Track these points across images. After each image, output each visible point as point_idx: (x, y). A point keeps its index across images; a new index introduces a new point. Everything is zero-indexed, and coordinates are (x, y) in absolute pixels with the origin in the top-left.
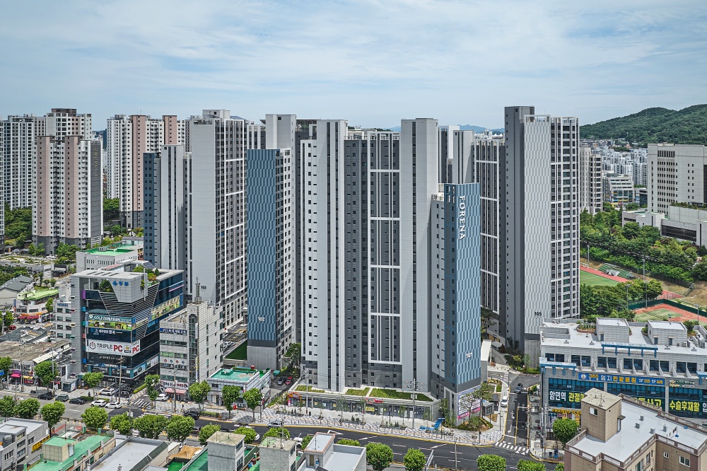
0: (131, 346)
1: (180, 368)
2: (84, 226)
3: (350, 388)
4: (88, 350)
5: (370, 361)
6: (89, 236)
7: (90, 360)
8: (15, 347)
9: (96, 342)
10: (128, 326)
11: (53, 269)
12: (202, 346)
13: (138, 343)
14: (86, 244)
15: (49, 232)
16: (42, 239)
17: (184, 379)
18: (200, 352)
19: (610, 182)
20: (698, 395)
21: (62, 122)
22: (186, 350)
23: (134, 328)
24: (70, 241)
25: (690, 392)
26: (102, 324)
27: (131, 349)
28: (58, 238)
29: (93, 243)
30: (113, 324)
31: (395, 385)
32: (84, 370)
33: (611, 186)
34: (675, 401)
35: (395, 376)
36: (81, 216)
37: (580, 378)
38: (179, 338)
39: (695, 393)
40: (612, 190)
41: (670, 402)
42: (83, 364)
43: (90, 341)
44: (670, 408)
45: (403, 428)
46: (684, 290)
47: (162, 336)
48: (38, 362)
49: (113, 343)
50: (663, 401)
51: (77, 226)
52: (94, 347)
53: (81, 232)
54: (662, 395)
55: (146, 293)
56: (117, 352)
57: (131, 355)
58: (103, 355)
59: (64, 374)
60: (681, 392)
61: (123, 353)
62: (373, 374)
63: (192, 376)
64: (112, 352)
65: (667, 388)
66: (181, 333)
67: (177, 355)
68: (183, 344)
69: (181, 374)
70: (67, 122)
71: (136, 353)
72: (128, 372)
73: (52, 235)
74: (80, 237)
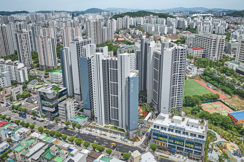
0: (52, 109)
1: (64, 116)
2: (52, 63)
3: (106, 125)
4: (43, 109)
5: (111, 119)
6: (54, 66)
7: (44, 111)
8: (29, 104)
9: (45, 107)
10: (51, 105)
11: (44, 76)
12: (68, 111)
13: (54, 108)
14: (53, 68)
15: (43, 64)
16: (42, 66)
17: (65, 118)
18: (68, 113)
19: (232, 45)
20: (194, 143)
21: (44, 30)
22: (64, 112)
23: (52, 105)
24: (49, 67)
25: (192, 142)
26: (45, 103)
27: (53, 110)
28: (46, 65)
29: (55, 68)
30: (48, 103)
31: (117, 126)
32: (43, 113)
33: (232, 46)
34: (187, 144)
35: (117, 123)
36: (51, 60)
37: (161, 134)
38: (63, 109)
39: (193, 143)
40: (232, 48)
41: (186, 144)
42: (43, 112)
43: (43, 107)
44: (185, 145)
45: (116, 138)
46: (229, 97)
47: (59, 108)
48: (32, 110)
49: (48, 108)
50: (184, 143)
51: (50, 63)
52: (44, 108)
53: (51, 65)
54: (183, 142)
55: (55, 96)
56: (49, 110)
57: (53, 111)
58: (46, 110)
59: (38, 113)
60: (189, 142)
61: (51, 111)
62: (112, 122)
63: (66, 118)
64: (48, 110)
65: (185, 140)
66: (63, 108)
67: (63, 113)
68: (64, 110)
69: (64, 117)
70: (46, 30)
71: (54, 111)
72: (52, 115)
73: (44, 65)
74: (51, 66)
